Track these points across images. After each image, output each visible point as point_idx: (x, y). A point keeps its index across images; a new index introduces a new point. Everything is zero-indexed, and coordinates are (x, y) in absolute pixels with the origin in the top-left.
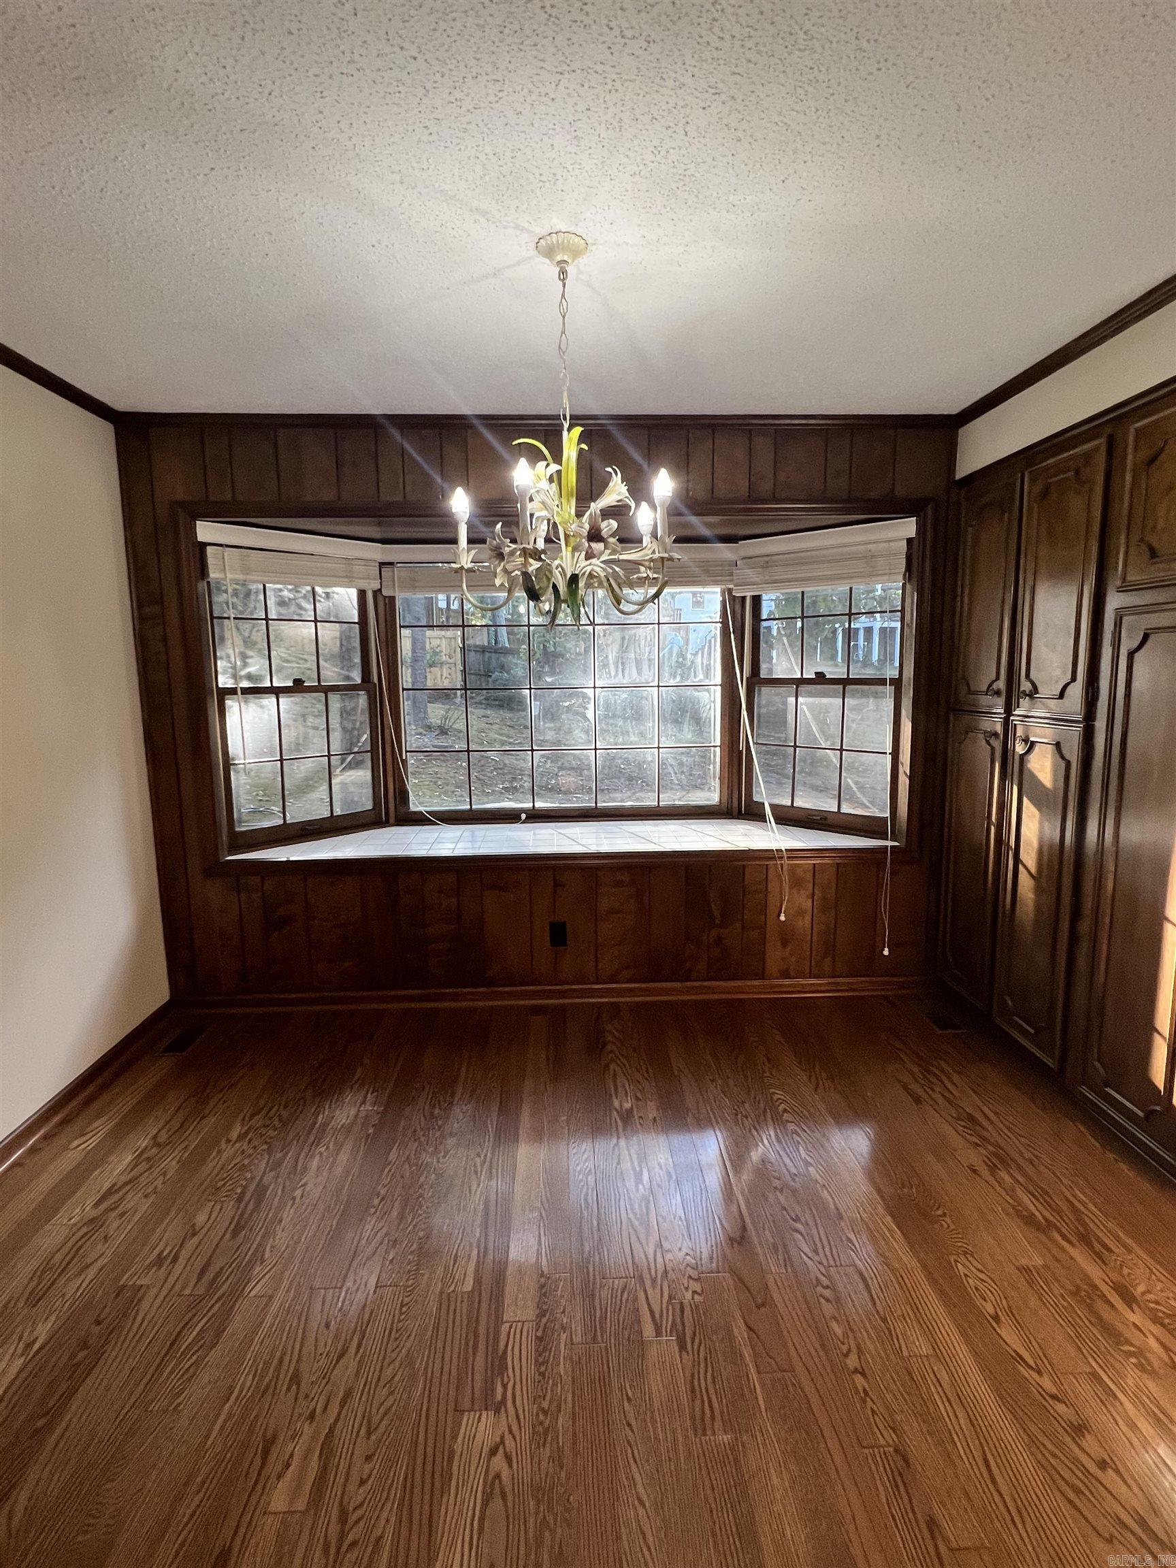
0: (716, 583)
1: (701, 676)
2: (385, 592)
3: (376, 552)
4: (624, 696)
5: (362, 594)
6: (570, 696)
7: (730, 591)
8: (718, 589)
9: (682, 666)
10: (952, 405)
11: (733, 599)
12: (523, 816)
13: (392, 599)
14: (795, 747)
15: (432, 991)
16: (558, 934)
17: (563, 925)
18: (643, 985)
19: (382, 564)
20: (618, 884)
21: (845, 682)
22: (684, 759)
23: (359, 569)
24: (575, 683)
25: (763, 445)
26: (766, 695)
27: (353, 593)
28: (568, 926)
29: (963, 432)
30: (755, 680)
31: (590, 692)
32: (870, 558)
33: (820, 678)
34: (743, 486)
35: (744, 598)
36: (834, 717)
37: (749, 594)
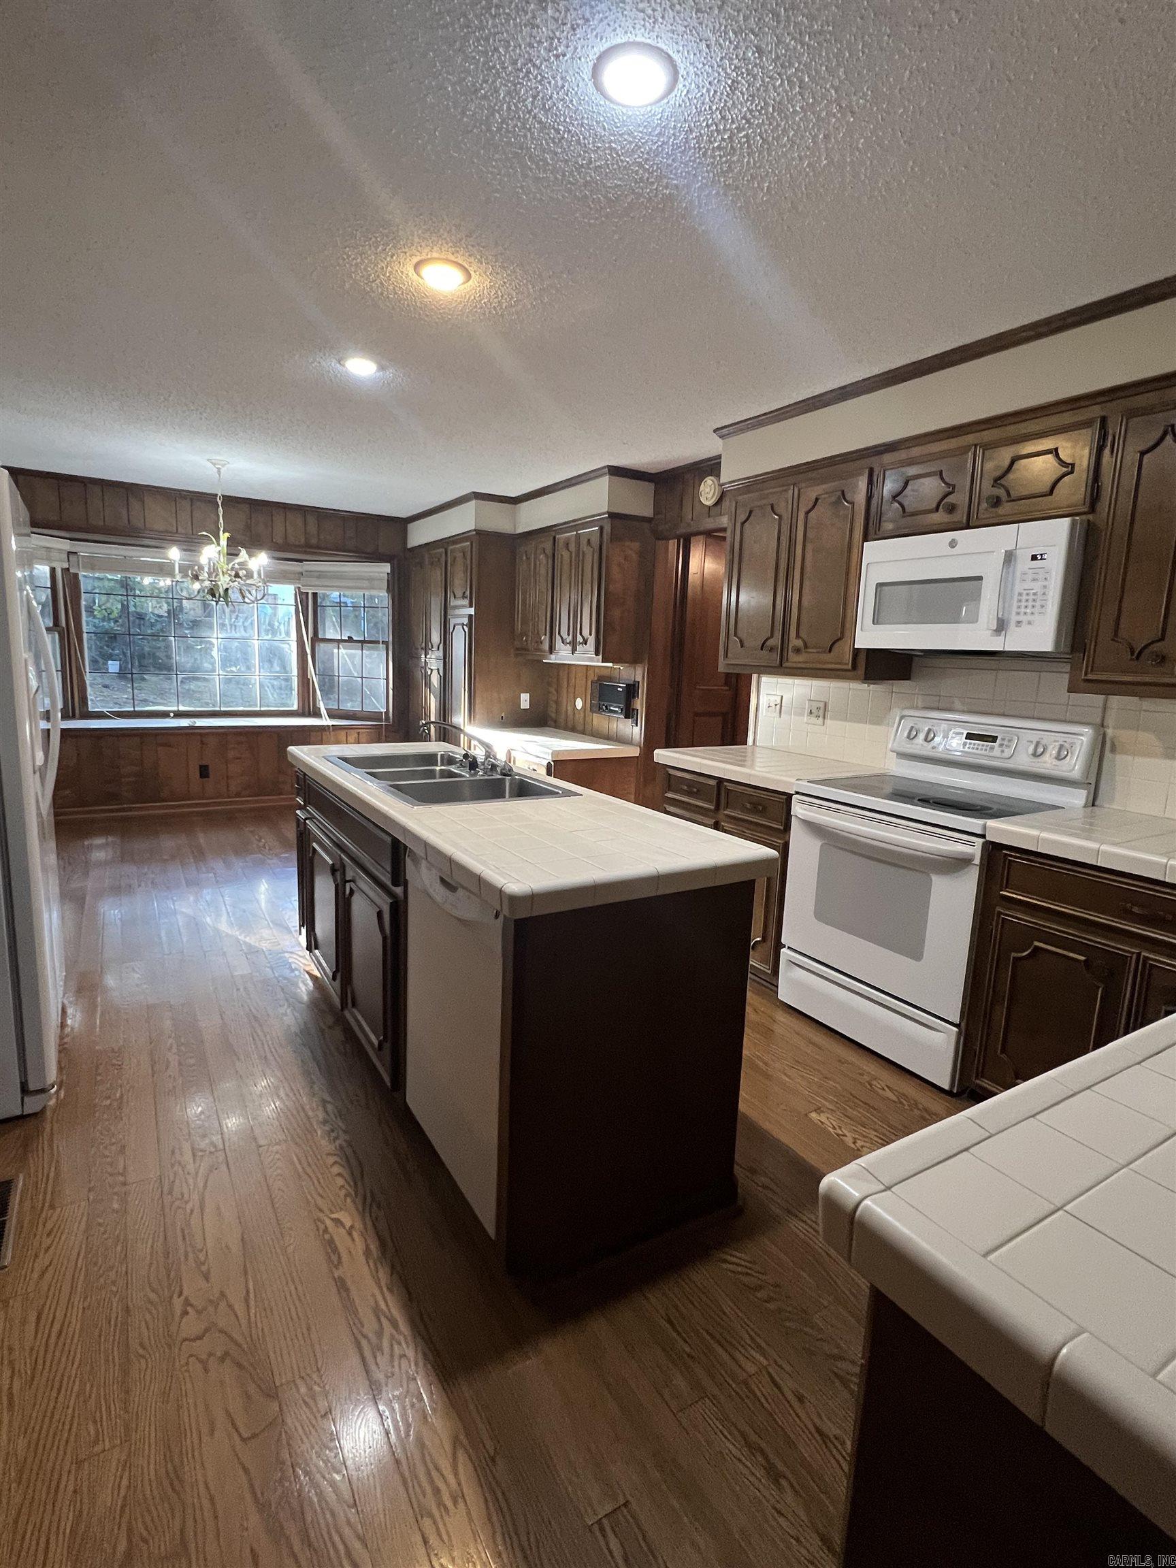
0: (290, 583)
1: (283, 635)
2: (72, 571)
3: (66, 545)
4: (236, 644)
5: (53, 570)
6: (201, 643)
7: (299, 588)
8: (292, 587)
9: (272, 629)
10: (403, 514)
11: (301, 593)
12: (172, 715)
13: (76, 576)
14: (339, 676)
15: (125, 806)
16: (204, 772)
17: (207, 766)
18: (256, 798)
19: (69, 553)
20: (239, 743)
21: (362, 642)
22: (275, 683)
23: (54, 554)
24: (203, 635)
25: (311, 521)
26: (321, 647)
27: (47, 569)
28: (210, 767)
29: (411, 526)
30: (316, 639)
31: (214, 641)
32: (370, 579)
33: (350, 639)
34: (303, 540)
35: (308, 593)
36: (357, 660)
37: (310, 592)
